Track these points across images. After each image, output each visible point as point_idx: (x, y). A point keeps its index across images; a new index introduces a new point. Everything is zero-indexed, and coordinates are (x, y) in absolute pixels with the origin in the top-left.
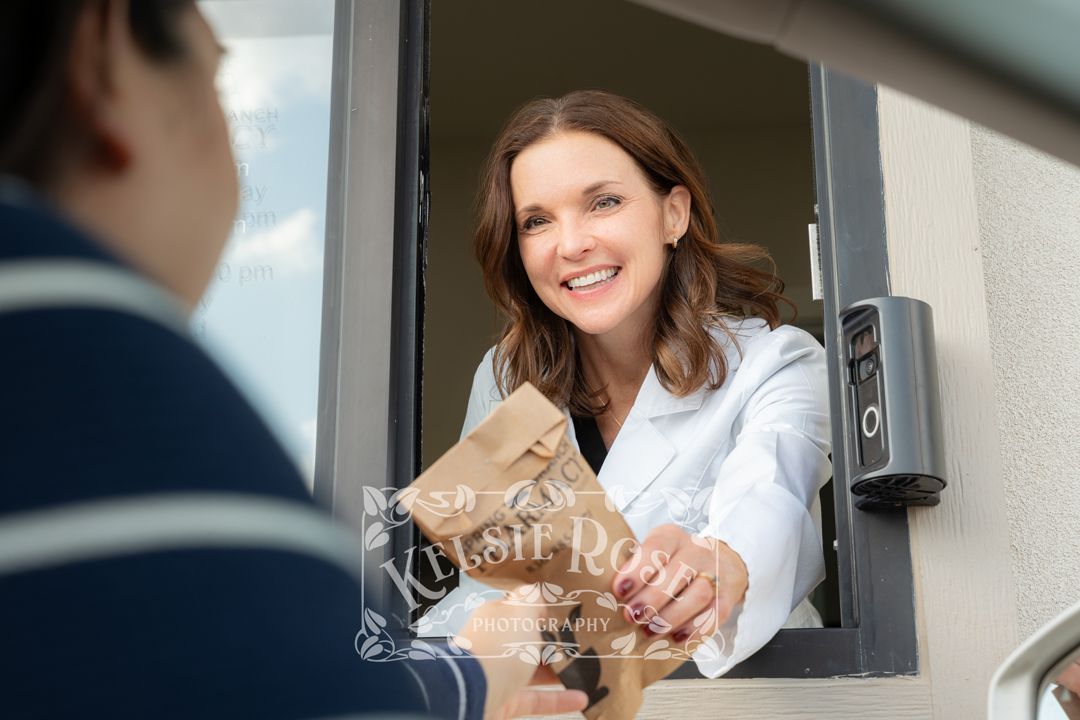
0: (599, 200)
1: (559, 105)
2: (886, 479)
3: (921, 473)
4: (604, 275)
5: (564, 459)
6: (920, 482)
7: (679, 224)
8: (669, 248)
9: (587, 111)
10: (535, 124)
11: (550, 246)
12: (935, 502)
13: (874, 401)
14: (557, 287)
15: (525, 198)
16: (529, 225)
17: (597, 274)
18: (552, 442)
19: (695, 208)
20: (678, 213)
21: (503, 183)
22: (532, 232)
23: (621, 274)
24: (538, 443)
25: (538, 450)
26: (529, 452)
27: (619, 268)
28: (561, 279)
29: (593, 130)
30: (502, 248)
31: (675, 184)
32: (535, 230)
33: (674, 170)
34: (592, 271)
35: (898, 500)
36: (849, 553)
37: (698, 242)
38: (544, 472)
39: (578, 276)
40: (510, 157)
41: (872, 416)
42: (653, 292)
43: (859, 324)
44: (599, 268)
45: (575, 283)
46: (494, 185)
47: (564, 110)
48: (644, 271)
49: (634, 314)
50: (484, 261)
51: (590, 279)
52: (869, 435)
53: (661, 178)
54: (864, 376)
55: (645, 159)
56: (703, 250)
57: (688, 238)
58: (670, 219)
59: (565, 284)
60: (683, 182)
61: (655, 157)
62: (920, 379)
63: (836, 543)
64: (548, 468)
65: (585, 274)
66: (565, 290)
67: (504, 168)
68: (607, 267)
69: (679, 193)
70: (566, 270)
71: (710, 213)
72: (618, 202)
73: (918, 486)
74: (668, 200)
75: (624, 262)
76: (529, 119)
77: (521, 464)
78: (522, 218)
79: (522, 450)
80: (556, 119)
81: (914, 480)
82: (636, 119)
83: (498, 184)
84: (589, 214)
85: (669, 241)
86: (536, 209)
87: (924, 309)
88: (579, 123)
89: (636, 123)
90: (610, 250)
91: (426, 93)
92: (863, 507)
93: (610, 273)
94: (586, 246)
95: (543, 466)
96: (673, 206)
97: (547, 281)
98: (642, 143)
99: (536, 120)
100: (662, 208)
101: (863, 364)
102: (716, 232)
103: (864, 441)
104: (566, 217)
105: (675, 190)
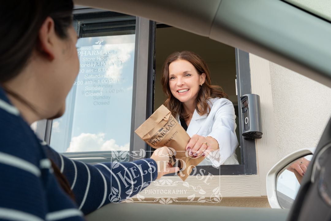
0: (186, 74)
1: (180, 54)
2: (249, 133)
3: (257, 131)
4: (186, 90)
5: (171, 120)
6: (257, 133)
7: (202, 81)
8: (200, 86)
9: (186, 56)
10: (175, 57)
11: (175, 83)
12: (261, 138)
13: (247, 116)
14: (176, 92)
15: (171, 73)
16: (171, 78)
17: (184, 90)
18: (168, 117)
19: (206, 78)
20: (203, 79)
21: (167, 69)
22: (172, 80)
23: (189, 90)
24: (165, 117)
25: (165, 119)
26: (163, 120)
27: (189, 89)
28: (177, 90)
29: (187, 60)
30: (166, 83)
31: (203, 73)
32: (172, 79)
33: (203, 70)
34: (183, 89)
35: (253, 137)
36: (243, 148)
37: (207, 85)
38: (166, 124)
39: (180, 90)
40: (169, 63)
41: (247, 119)
42: (196, 94)
43: (244, 100)
44: (185, 89)
45: (180, 91)
46: (165, 70)
47: (181, 55)
48: (194, 90)
49: (192, 99)
50: (163, 85)
51: (183, 91)
52: (246, 123)
53: (200, 71)
54: (245, 111)
55: (197, 67)
56: (208, 87)
57: (204, 84)
58: (201, 80)
59: (178, 91)
60: (204, 72)
61: (199, 67)
62: (257, 111)
63: (240, 147)
64: (167, 123)
65: (182, 90)
66: (177, 93)
67: (167, 66)
68: (186, 89)
69: (203, 75)
70: (178, 88)
71: (210, 79)
72: (190, 75)
73: (256, 134)
74: (201, 76)
75: (190, 88)
76: (173, 56)
77: (162, 122)
78: (170, 77)
79: (162, 119)
80: (179, 57)
81: (255, 133)
82: (196, 58)
83: (166, 69)
84: (184, 77)
85: (200, 84)
86: (173, 75)
87: (258, 97)
88: (184, 58)
89: (196, 59)
90: (187, 85)
91: (155, 53)
92: (245, 139)
93: (187, 90)
94: (183, 84)
95: (166, 122)
96: (202, 77)
97: (174, 90)
98: (197, 64)
99: (175, 56)
100: (199, 78)
101: (245, 108)
102: (211, 83)
103: (245, 125)
104: (179, 77)
105: (203, 74)
